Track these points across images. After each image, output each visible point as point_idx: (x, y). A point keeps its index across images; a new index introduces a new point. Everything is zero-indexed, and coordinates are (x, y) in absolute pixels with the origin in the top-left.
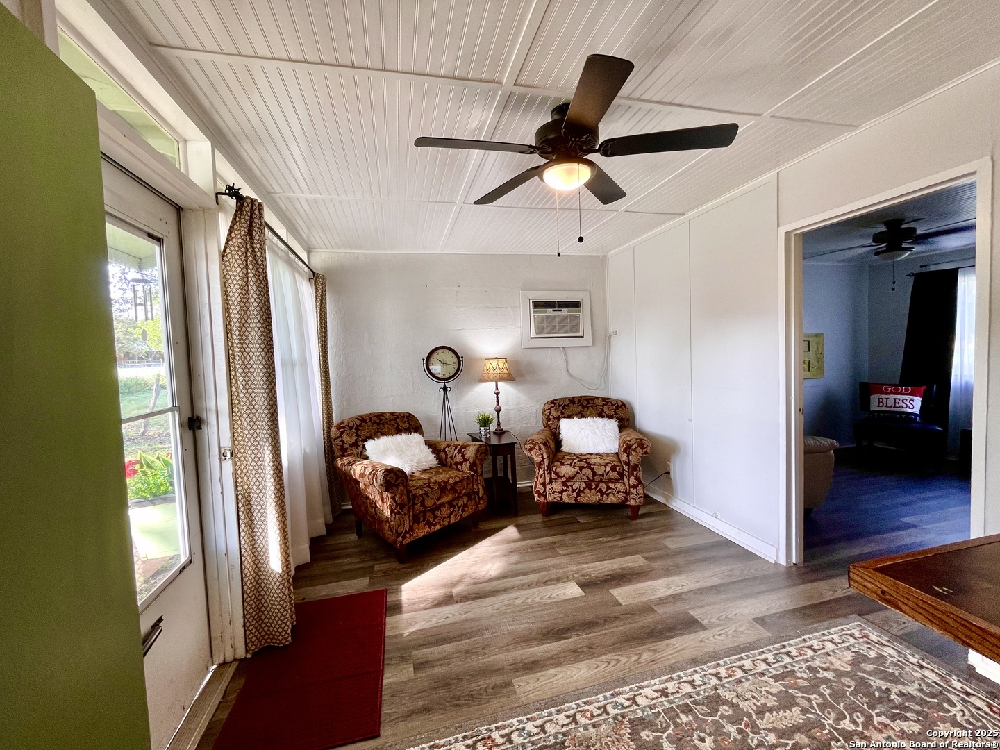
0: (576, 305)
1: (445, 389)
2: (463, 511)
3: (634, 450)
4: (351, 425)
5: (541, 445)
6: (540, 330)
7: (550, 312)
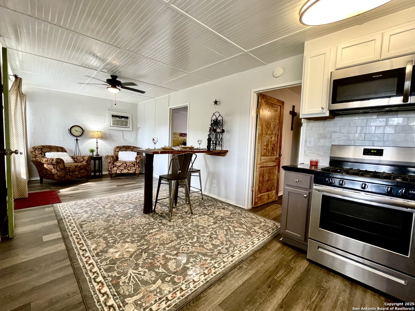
0: (127, 118)
1: (77, 140)
2: (83, 174)
4: (39, 148)
5: (111, 157)
6: (114, 124)
7: (118, 119)
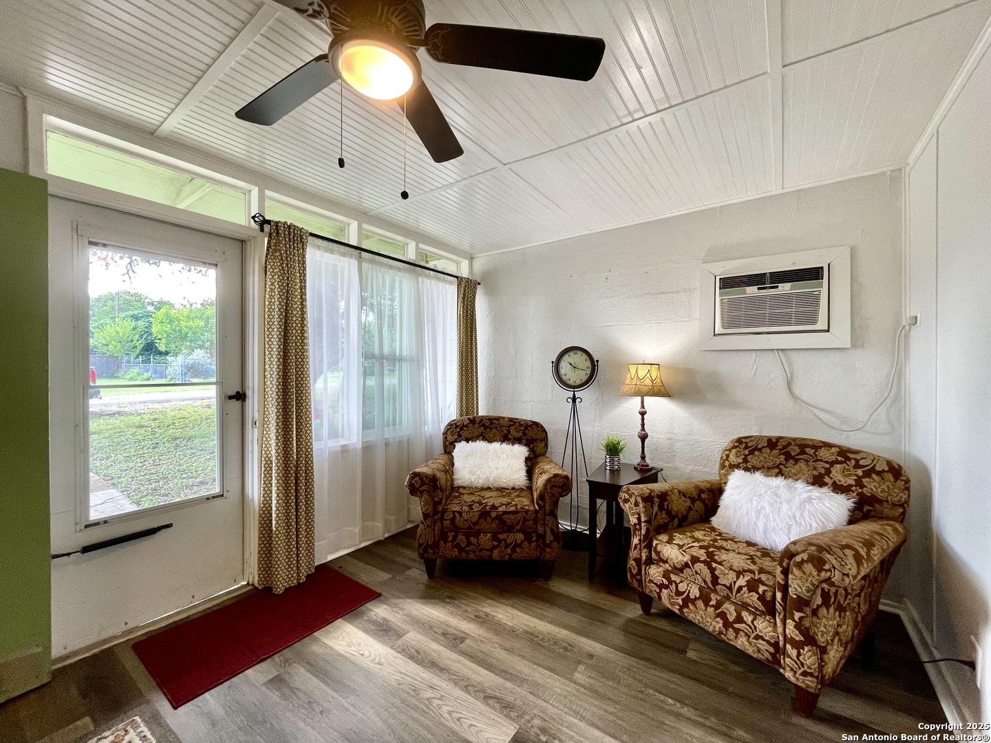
0: (814, 274)
1: (574, 399)
2: (513, 550)
3: (799, 565)
5: (639, 500)
6: (734, 322)
7: (752, 291)
